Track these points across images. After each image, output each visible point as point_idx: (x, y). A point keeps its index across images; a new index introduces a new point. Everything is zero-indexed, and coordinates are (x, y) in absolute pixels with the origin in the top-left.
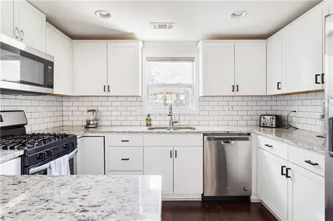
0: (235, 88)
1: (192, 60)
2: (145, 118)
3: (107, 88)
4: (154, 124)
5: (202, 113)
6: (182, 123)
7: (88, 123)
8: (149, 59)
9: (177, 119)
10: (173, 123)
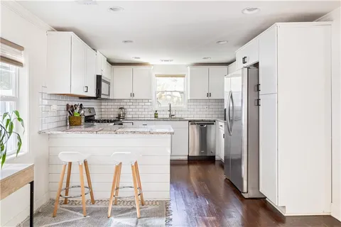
0: (209, 95)
1: (183, 76)
2: (153, 113)
3: (132, 95)
4: (159, 116)
5: (189, 110)
6: (177, 116)
7: (120, 115)
8: (157, 76)
9: (174, 113)
10: (171, 116)
